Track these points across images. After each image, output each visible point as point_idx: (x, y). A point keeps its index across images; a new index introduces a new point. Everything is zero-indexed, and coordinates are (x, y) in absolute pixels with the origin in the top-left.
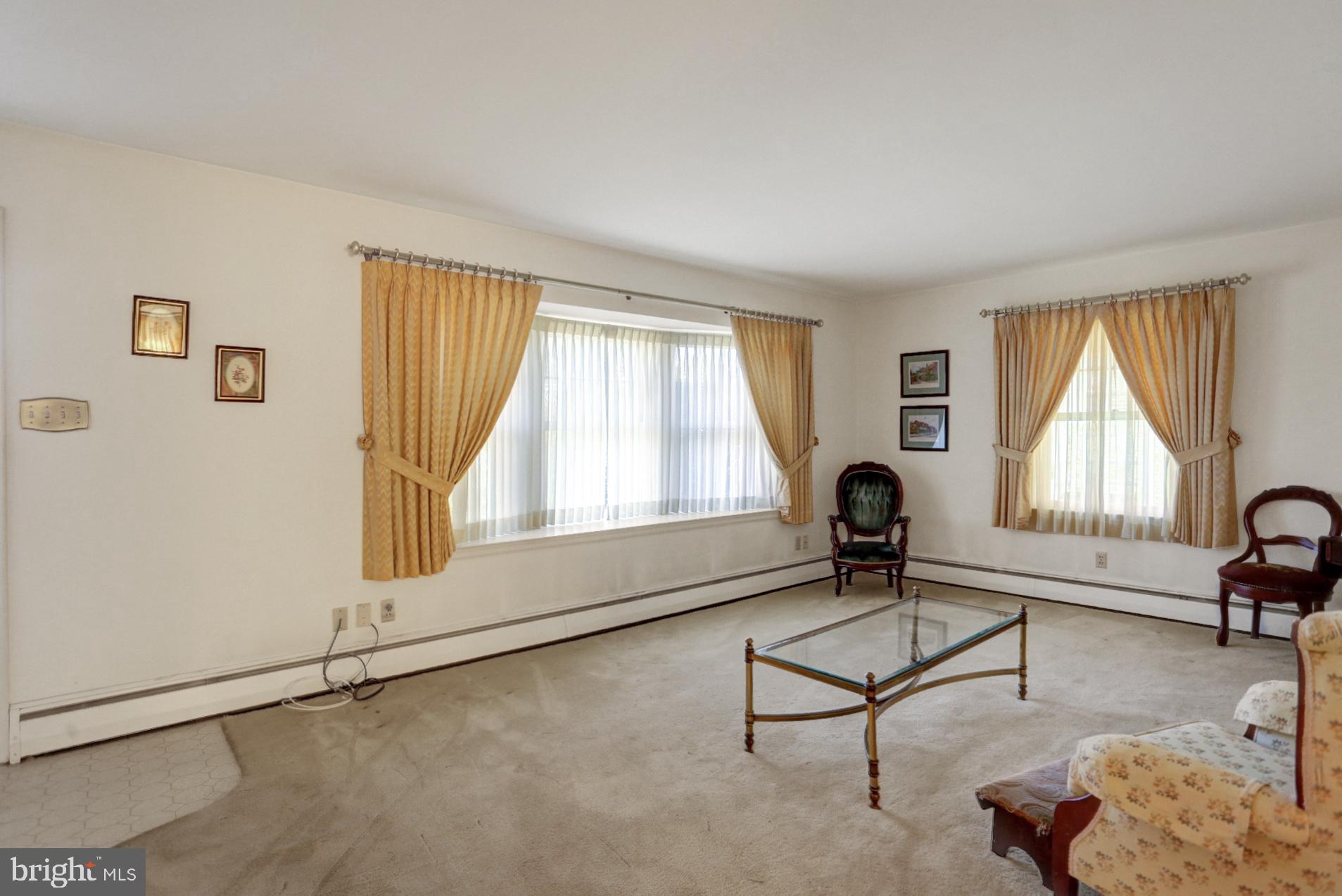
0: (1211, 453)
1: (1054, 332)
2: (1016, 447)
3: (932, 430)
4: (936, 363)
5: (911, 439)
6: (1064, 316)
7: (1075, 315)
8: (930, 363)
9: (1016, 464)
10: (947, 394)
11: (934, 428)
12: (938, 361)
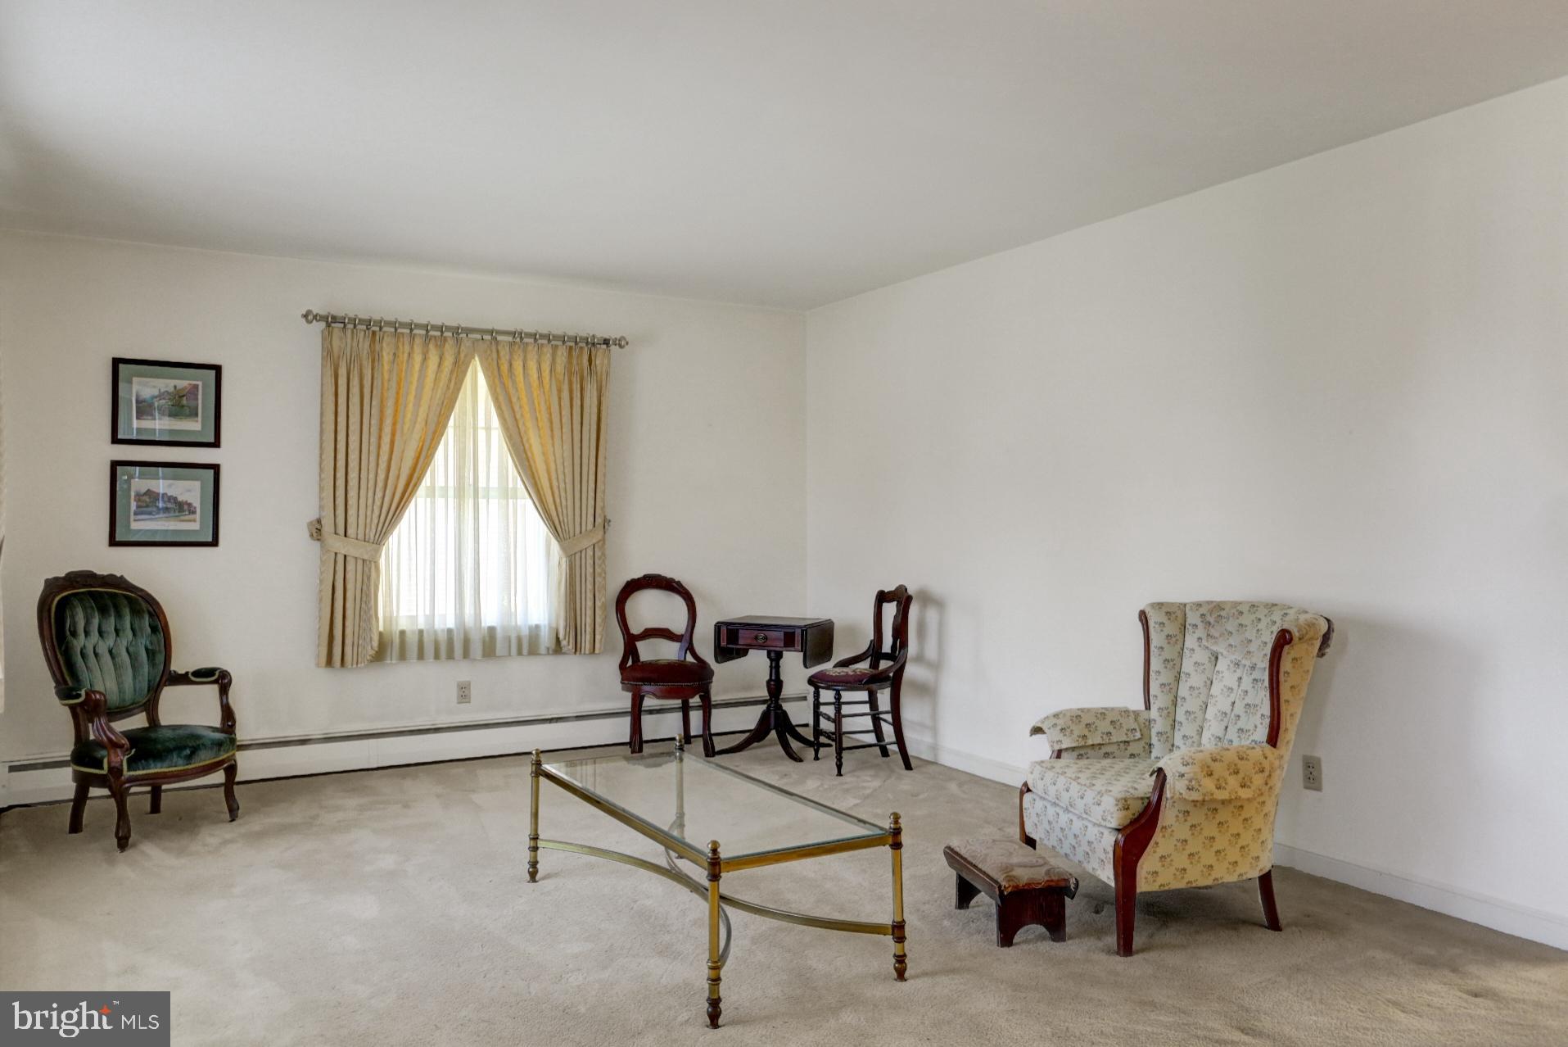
0: (594, 541)
1: (417, 367)
2: (361, 536)
3: (186, 507)
4: (196, 387)
5: (134, 526)
6: (431, 346)
7: (447, 346)
8: (182, 384)
9: (360, 563)
10: (216, 444)
11: (190, 505)
12: (200, 383)
